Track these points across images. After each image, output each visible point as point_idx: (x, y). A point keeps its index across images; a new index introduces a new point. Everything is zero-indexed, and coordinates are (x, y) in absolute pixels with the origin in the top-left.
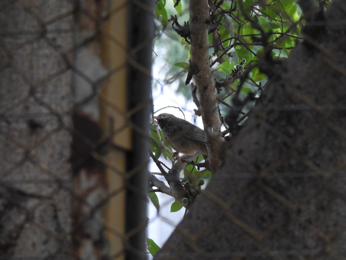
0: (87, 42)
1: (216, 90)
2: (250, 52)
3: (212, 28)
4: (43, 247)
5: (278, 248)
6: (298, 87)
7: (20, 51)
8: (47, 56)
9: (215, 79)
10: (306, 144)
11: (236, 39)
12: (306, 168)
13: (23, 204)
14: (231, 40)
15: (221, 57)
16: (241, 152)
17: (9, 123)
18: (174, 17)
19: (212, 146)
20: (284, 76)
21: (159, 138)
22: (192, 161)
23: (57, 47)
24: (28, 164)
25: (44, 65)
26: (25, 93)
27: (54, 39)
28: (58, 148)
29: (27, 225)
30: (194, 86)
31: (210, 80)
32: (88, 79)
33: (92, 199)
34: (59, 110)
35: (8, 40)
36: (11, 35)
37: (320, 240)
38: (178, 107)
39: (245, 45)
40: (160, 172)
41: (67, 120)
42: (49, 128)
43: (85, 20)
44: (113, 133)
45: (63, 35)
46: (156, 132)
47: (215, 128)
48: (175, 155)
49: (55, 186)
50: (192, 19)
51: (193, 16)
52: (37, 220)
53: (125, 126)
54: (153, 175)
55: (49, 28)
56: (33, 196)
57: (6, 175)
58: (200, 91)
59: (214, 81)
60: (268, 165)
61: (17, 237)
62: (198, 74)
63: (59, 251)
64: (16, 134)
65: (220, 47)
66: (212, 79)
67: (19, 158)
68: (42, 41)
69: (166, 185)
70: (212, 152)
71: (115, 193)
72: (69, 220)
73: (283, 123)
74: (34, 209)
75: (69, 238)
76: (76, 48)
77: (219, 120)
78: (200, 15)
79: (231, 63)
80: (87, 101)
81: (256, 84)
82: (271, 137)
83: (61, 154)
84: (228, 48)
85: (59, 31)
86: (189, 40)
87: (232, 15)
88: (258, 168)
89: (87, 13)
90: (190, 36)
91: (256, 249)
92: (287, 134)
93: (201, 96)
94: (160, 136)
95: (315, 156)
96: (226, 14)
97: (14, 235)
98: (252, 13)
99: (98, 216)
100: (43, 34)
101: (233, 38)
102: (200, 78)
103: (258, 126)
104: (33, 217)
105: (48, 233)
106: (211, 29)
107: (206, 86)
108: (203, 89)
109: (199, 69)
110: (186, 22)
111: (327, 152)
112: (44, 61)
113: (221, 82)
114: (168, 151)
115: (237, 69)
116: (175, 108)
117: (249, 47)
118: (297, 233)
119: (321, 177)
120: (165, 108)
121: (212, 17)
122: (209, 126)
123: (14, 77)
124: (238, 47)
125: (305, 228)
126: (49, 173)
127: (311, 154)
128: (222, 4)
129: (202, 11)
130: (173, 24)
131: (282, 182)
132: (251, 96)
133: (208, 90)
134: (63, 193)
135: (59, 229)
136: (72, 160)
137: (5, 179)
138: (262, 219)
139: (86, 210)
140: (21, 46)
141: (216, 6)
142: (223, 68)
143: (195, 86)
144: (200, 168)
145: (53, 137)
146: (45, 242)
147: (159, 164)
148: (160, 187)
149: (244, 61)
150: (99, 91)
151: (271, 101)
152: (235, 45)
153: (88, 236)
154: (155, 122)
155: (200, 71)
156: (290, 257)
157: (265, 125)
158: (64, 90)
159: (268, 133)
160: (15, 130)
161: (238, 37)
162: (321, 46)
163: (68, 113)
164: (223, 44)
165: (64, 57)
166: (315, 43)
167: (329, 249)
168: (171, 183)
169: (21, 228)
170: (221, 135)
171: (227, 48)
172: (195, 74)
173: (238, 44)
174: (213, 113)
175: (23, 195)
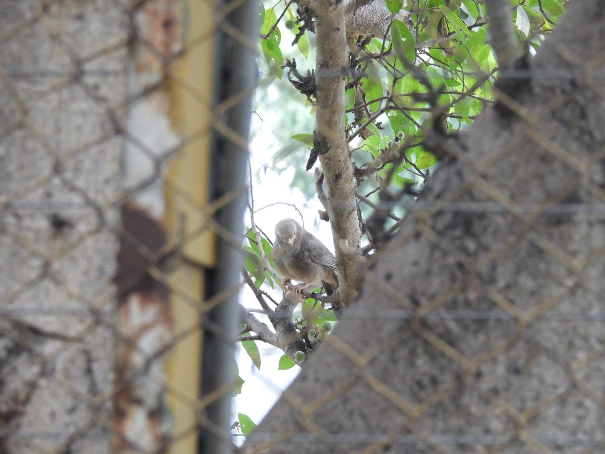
0: (148, 91)
1: (355, 180)
2: (410, 122)
3: (352, 80)
4: (67, 419)
5: (444, 432)
6: (484, 176)
7: (41, 104)
8: (84, 114)
9: (355, 163)
10: (494, 267)
11: (390, 100)
12: (493, 305)
13: (38, 348)
14: (381, 102)
15: (364, 128)
16: (388, 277)
17: (18, 217)
18: (292, 62)
19: (345, 269)
20: (462, 157)
21: (260, 254)
22: (313, 293)
23: (100, 100)
24: (48, 284)
25: (79, 128)
26: (47, 170)
27: (96, 87)
28: (97, 260)
29: (43, 382)
30: (319, 173)
31: (345, 163)
32: (147, 151)
33: (148, 343)
34: (100, 200)
35: (22, 85)
36: (27, 77)
37: (511, 421)
38: (293, 204)
39: (404, 110)
40: (261, 308)
41: (112, 216)
42: (82, 228)
43: (145, 56)
44: (184, 237)
45: (111, 79)
46: (257, 243)
47: (351, 241)
48: (288, 283)
49: (89, 320)
50: (319, 66)
51: (322, 61)
52: (59, 375)
53: (205, 228)
54: (251, 313)
55: (88, 66)
56: (53, 336)
57: (11, 300)
58: (329, 182)
59: (353, 165)
60: (432, 298)
61: (27, 401)
62: (327, 154)
63: (93, 424)
64: (30, 236)
65: (365, 112)
66: (349, 164)
67: (33, 274)
68: (77, 88)
69: (270, 331)
70: (345, 280)
71: (185, 335)
72: (111, 376)
73: (458, 233)
74: (54, 357)
75: (109, 405)
76: (129, 101)
77: (359, 228)
78: (333, 60)
79: (382, 138)
80: (145, 185)
81: (421, 173)
82: (437, 254)
83: (101, 271)
84: (376, 114)
85: (104, 73)
86: (314, 100)
87: (384, 62)
88: (416, 302)
89: (149, 45)
90: (316, 93)
91: (407, 431)
92: (464, 250)
93: (331, 189)
94: (263, 251)
95: (508, 287)
96: (374, 60)
97: (22, 396)
98: (416, 59)
99: (156, 369)
100: (77, 76)
101: (384, 98)
102: (330, 160)
103: (417, 235)
104: (53, 370)
105: (76, 396)
106: (350, 83)
107: (338, 174)
108: (334, 178)
109: (329, 146)
110: (311, 71)
111: (527, 282)
112: (78, 121)
113: (363, 168)
114: (274, 274)
115: (390, 148)
116: (289, 205)
117: (410, 114)
118: (474, 409)
119: (516, 320)
120: (272, 205)
121: (353, 64)
122: (342, 237)
123: (30, 144)
124: (393, 113)
125: (487, 402)
126: (81, 299)
127: (501, 283)
128: (368, 44)
129: (336, 54)
130: (289, 73)
131: (453, 326)
132: (408, 188)
133: (343, 181)
134: (102, 333)
135: (93, 390)
136: (117, 279)
137: (10, 307)
138: (420, 385)
139: (137, 360)
140: (43, 95)
141: (359, 45)
142: (369, 146)
143: (321, 173)
144: (325, 304)
145: (90, 242)
146: (72, 411)
147: (259, 295)
148: (261, 333)
149: (401, 135)
150: (165, 170)
151: (439, 196)
152: (388, 109)
153: (138, 402)
154: (255, 227)
155: (330, 148)
156: (462, 447)
157: (429, 235)
158: (109, 169)
159: (434, 247)
160: (29, 229)
161: (392, 97)
162: (523, 111)
163: (113, 205)
164: (368, 107)
165: (111, 115)
166: (514, 105)
167: (524, 435)
168: (277, 327)
169: (32, 386)
170: (361, 253)
171: (374, 113)
172: (323, 154)
173: (391, 108)
174: (348, 217)
175: (37, 333)
